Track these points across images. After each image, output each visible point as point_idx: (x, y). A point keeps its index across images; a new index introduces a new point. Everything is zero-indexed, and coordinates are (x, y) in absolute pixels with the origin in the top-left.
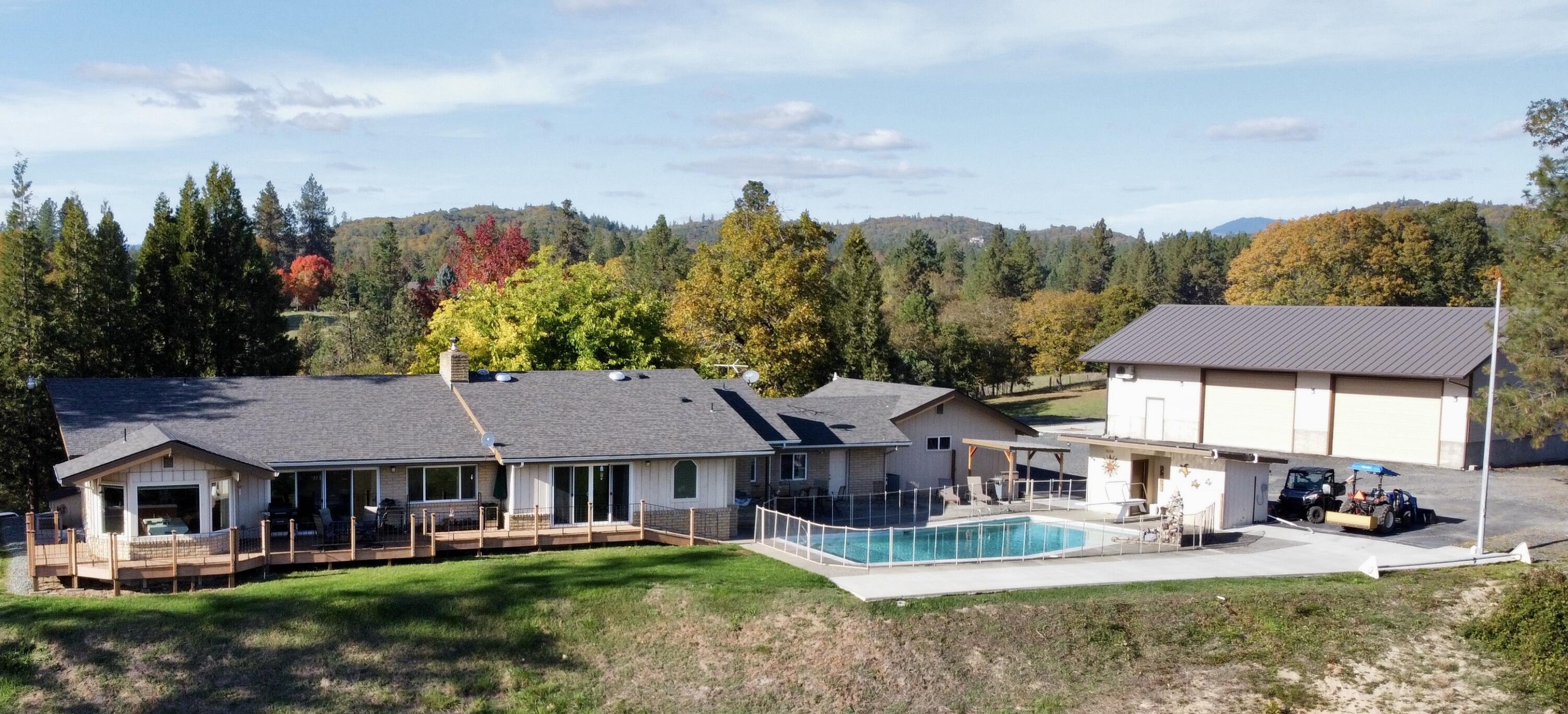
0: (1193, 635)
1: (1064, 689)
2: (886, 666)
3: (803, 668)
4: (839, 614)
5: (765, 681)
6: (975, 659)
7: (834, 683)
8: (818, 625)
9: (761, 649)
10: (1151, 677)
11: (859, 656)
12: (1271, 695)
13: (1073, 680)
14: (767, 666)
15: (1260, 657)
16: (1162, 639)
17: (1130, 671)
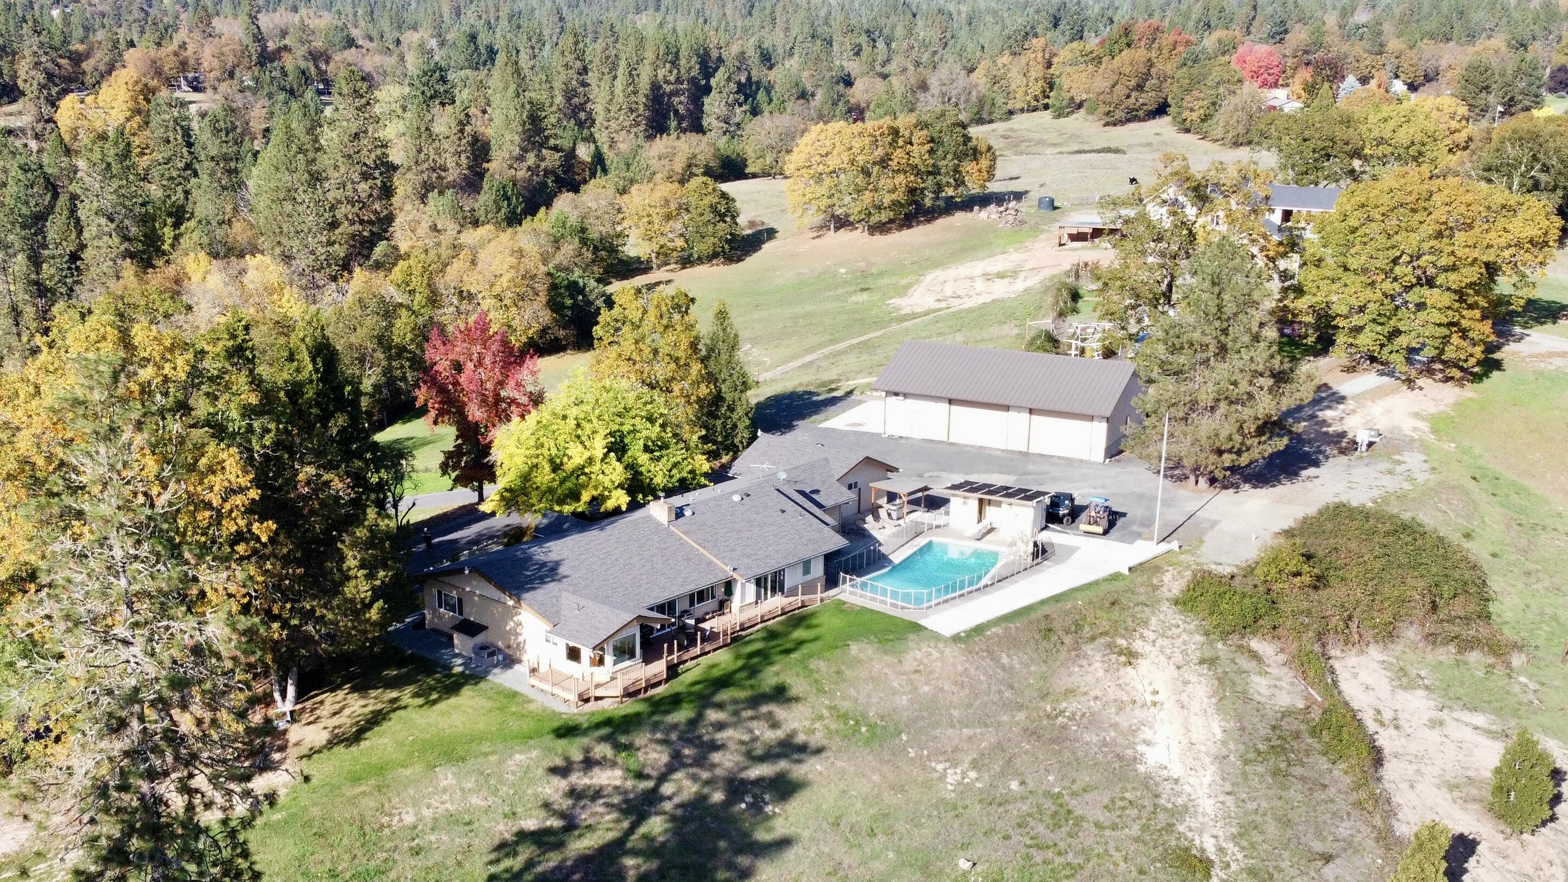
0: (1079, 627)
1: (1044, 668)
2: (973, 672)
3: (938, 678)
4: (941, 645)
5: (926, 688)
6: (1005, 660)
7: (955, 683)
8: (936, 655)
9: (916, 671)
10: (1073, 653)
11: (960, 668)
12: (1120, 654)
13: (1045, 662)
14: (923, 679)
15: (1106, 633)
16: (1067, 632)
17: (1063, 654)
